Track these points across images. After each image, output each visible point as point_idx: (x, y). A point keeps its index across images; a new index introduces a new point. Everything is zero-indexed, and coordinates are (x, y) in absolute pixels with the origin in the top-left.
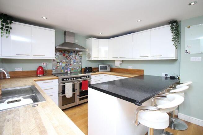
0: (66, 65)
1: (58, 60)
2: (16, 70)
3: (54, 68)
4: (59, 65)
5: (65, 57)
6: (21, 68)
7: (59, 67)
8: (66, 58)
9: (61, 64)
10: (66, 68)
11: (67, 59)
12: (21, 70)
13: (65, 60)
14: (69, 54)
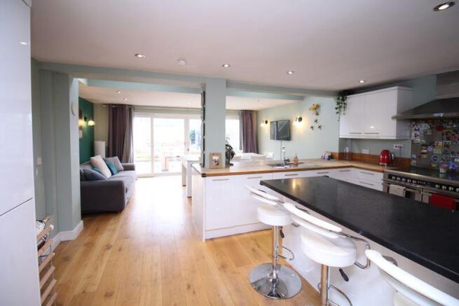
0: (445, 153)
1: (424, 141)
2: (363, 153)
3: (414, 156)
4: (425, 151)
5: (443, 134)
6: (368, 151)
7: (425, 156)
8: (445, 137)
9: (430, 149)
10: (442, 160)
11: (448, 139)
12: (368, 153)
13: (443, 139)
14: (455, 126)
